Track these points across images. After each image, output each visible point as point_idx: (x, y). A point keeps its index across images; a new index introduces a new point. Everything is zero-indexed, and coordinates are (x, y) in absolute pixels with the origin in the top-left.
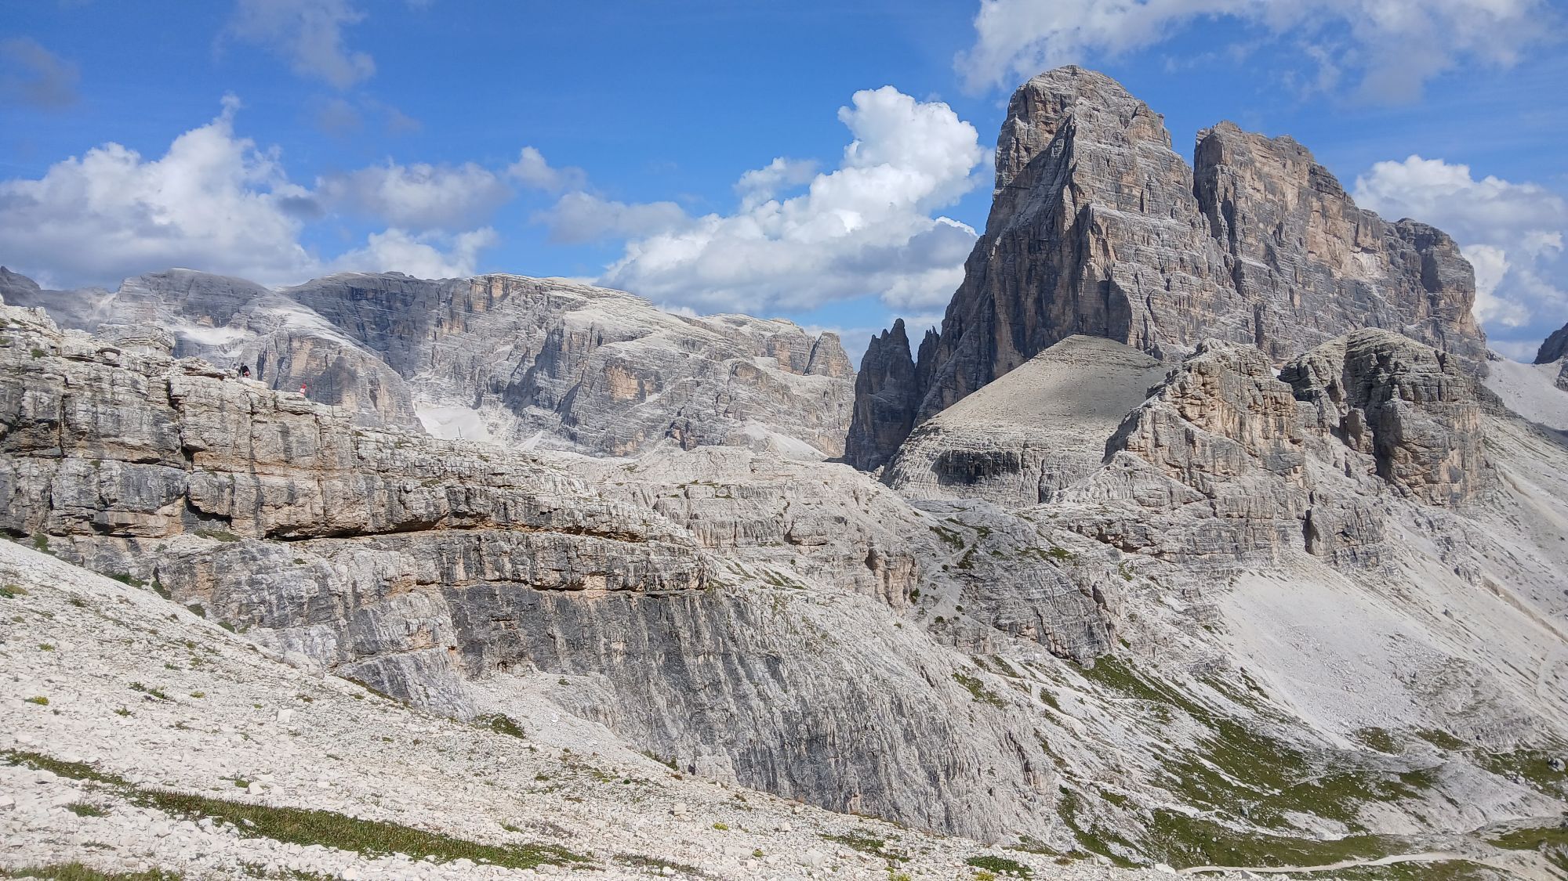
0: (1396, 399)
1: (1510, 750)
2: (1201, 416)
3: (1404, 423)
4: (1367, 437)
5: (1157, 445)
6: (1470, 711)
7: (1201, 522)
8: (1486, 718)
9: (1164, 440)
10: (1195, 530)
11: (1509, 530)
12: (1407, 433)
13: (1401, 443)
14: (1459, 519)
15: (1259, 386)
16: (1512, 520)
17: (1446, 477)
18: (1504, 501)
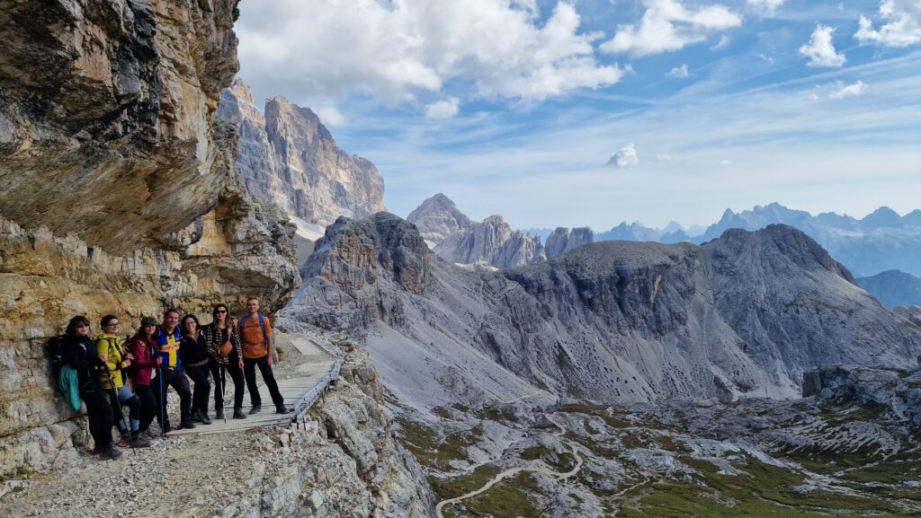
0: (401, 246)
1: (481, 408)
2: (348, 257)
3: (406, 257)
4: (391, 263)
5: (333, 272)
6: (466, 393)
7: (353, 312)
8: (472, 394)
9: (336, 271)
10: (352, 316)
11: (441, 304)
12: (407, 262)
13: (404, 266)
14: (426, 300)
15: (361, 241)
16: (442, 299)
17: (420, 281)
18: (438, 291)
